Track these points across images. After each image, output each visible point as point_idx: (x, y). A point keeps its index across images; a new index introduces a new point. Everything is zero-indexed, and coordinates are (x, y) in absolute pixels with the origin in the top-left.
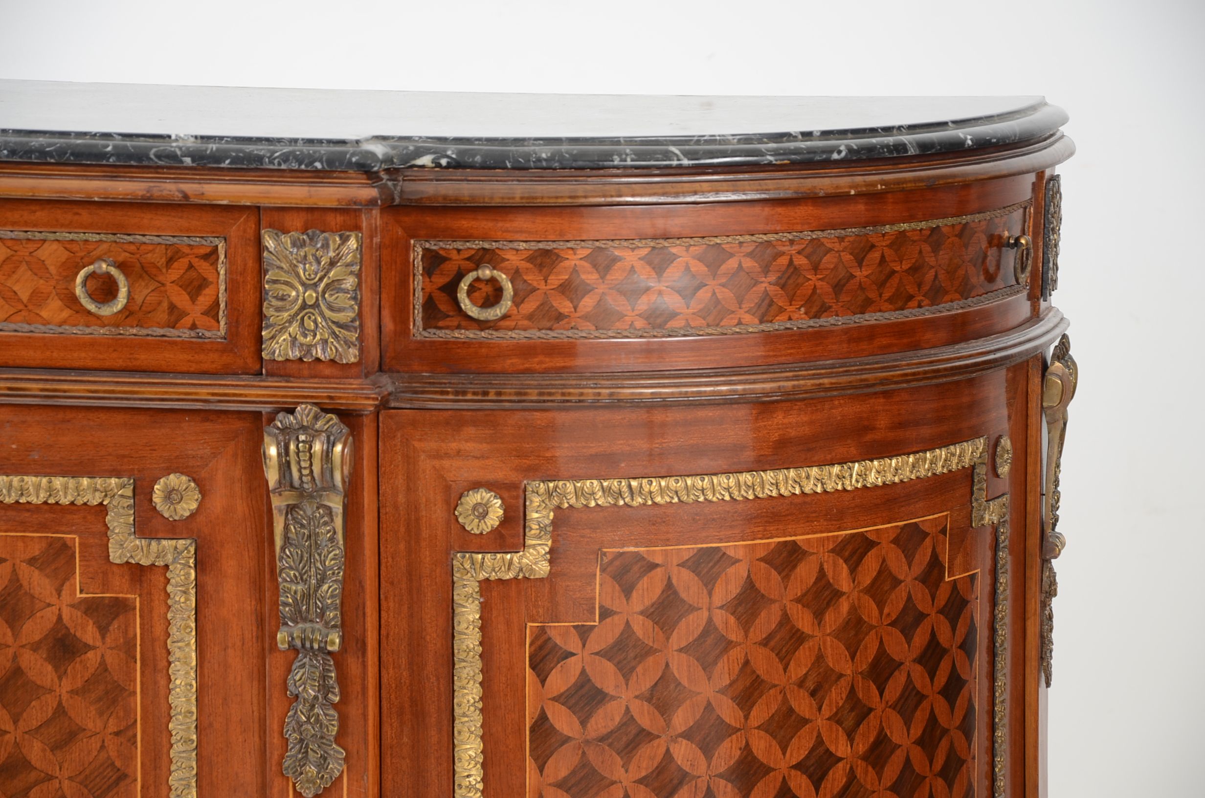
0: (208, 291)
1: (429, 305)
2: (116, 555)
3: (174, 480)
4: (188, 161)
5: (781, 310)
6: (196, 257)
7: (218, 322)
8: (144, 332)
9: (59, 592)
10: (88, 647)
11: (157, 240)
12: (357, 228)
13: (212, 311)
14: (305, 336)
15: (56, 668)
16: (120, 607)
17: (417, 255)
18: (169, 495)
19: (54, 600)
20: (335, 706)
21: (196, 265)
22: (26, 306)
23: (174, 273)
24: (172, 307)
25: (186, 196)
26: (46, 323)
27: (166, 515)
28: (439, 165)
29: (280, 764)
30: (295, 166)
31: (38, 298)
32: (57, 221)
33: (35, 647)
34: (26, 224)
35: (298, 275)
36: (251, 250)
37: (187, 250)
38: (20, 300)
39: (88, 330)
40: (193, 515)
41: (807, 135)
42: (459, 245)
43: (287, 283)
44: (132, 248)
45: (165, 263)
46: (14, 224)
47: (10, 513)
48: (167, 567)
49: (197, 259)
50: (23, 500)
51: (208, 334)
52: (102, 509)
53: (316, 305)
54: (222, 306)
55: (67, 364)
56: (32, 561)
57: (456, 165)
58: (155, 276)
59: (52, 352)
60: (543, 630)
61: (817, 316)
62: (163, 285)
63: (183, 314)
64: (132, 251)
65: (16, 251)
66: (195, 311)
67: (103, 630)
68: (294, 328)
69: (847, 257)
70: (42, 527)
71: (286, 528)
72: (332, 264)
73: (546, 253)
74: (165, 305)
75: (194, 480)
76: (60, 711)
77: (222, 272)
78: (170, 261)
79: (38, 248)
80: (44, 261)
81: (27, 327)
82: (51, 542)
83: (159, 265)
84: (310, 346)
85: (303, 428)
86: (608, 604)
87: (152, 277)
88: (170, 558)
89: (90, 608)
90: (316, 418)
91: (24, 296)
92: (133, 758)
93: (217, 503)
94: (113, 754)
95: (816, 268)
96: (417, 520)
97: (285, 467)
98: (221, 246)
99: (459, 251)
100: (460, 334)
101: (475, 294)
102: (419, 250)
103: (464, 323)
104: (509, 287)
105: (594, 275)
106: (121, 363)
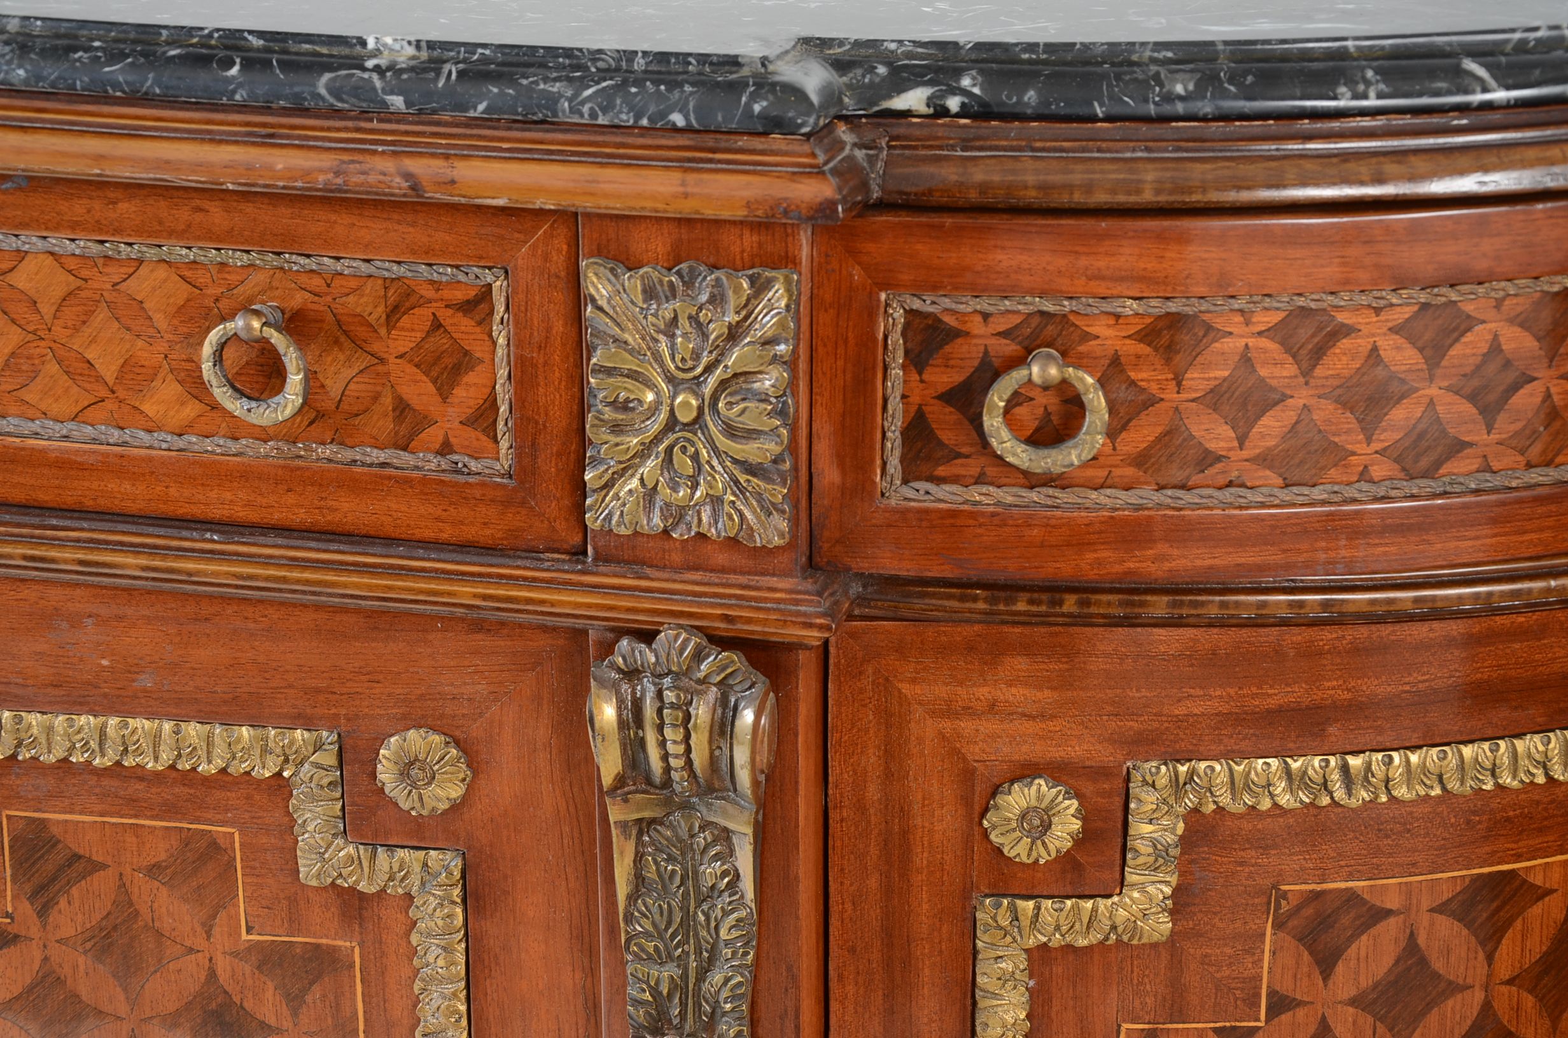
0: (474, 378)
2: (309, 871)
3: (418, 741)
6: (447, 306)
7: (496, 442)
8: (348, 454)
9: (208, 929)
10: (266, 1029)
11: (365, 268)
12: (787, 261)
13: (483, 419)
14: (675, 487)
16: (324, 962)
18: (407, 768)
19: (200, 942)
21: (447, 321)
22: (113, 392)
23: (404, 338)
24: (402, 408)
25: (417, 187)
26: (151, 427)
27: (405, 805)
31: (135, 376)
32: (160, 223)
34: (98, 227)
35: (658, 358)
36: (560, 296)
37: (429, 293)
38: (99, 379)
39: (234, 447)
40: (456, 808)
43: (633, 375)
44: (316, 283)
45: (384, 316)
46: (74, 226)
47: (108, 783)
48: (406, 898)
49: (450, 312)
50: (129, 762)
51: (474, 465)
52: (279, 786)
54: (503, 409)
55: (197, 511)
56: (154, 870)
58: (365, 341)
59: (167, 487)
62: (382, 361)
63: (424, 421)
64: (317, 290)
65: (86, 280)
66: (449, 417)
67: (295, 1001)
68: (650, 470)
70: (170, 810)
71: (638, 860)
72: (734, 334)
74: (387, 401)
75: (457, 743)
77: (501, 341)
78: (394, 313)
79: (130, 275)
80: (141, 302)
81: (115, 435)
82: (187, 840)
83: (372, 319)
84: (684, 508)
85: (670, 672)
86: (1286, 987)
87: (358, 344)
88: (412, 882)
89: (268, 960)
90: (699, 657)
91: (108, 370)
93: (504, 787)
96: (905, 833)
97: (633, 750)
98: (499, 286)
99: (986, 316)
100: (984, 497)
101: (1021, 411)
102: (899, 314)
103: (991, 471)
104: (1097, 401)
105: (1290, 369)
106: (301, 517)
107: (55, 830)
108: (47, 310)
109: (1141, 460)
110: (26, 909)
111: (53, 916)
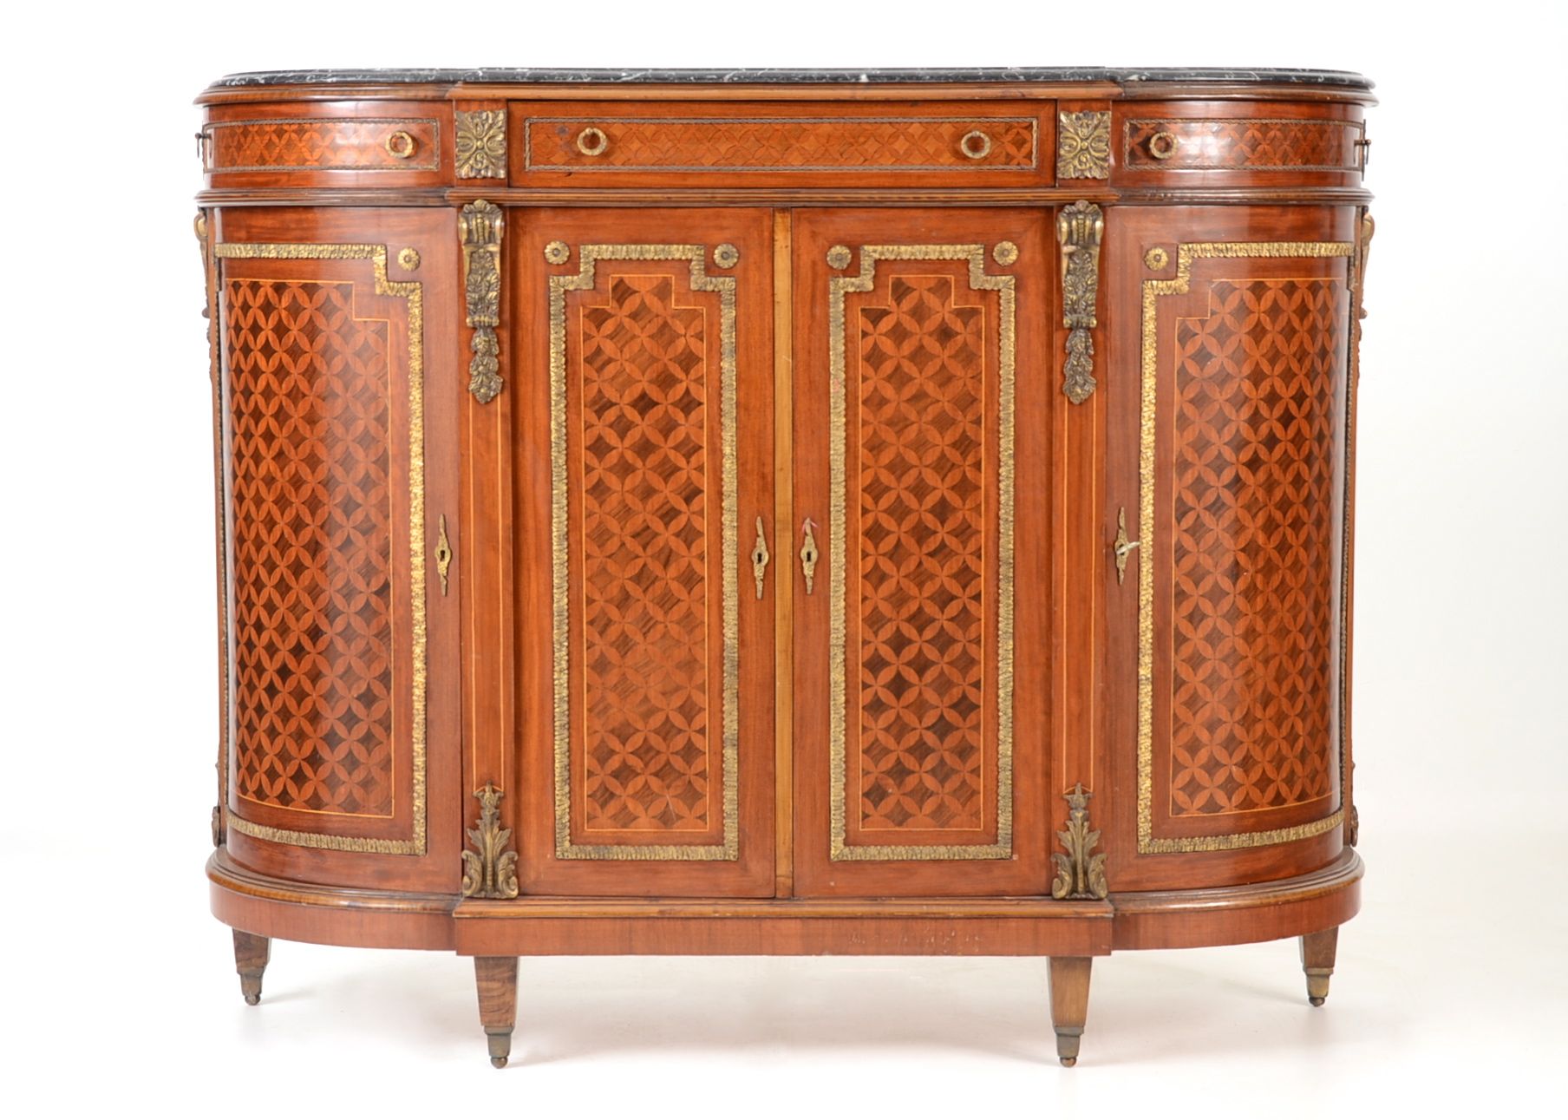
0: (1027, 146)
1: (1132, 153)
2: (974, 285)
3: (1008, 245)
4: (1022, 78)
5: (1291, 160)
6: (1022, 128)
7: (1031, 161)
8: (994, 167)
9: (943, 305)
10: (957, 334)
11: (1003, 119)
12: (1108, 109)
13: (1029, 156)
14: (1081, 166)
15: (941, 345)
16: (974, 312)
17: (1127, 127)
18: (1002, 252)
19: (940, 310)
20: (1090, 356)
21: (1021, 132)
22: (932, 157)
23: (1009, 137)
24: (1008, 154)
25: (1023, 95)
26: (942, 165)
27: (1001, 263)
28: (1141, 80)
29: (1061, 388)
30: (1077, 78)
31: (938, 153)
32: (951, 112)
33: (931, 334)
34: (934, 113)
35: (1078, 134)
36: (1051, 124)
37: (1017, 125)
38: (929, 154)
39: (966, 167)
40: (1014, 263)
41: (1304, 70)
42: (1147, 121)
43: (1072, 138)
44: (990, 124)
45: (1005, 132)
46: (929, 114)
47: (920, 266)
48: (999, 291)
50: (927, 258)
51: (1026, 167)
52: (967, 261)
53: (1087, 149)
54: (1034, 153)
55: (953, 185)
56: (929, 290)
57: (1149, 80)
59: (946, 180)
60: (1184, 321)
61: (1305, 164)
62: (1004, 143)
63: (1013, 158)
64: (988, 127)
65: (928, 129)
66: (1020, 156)
67: (965, 324)
68: (1076, 162)
70: (935, 272)
71: (1068, 266)
72: (1096, 128)
74: (1005, 153)
75: (1016, 244)
76: (943, 366)
77: (1035, 136)
78: (1007, 131)
79: (939, 127)
80: (944, 133)
81: (933, 167)
82: (940, 279)
83: (1002, 133)
84: (1082, 171)
85: (1080, 212)
86: (1214, 309)
87: (1000, 138)
88: (1001, 285)
89: (959, 313)
90: (1087, 207)
91: (931, 151)
92: (981, 390)
93: (1027, 256)
94: (970, 388)
95: (1305, 139)
97: (1070, 232)
98: (1035, 123)
99: (1148, 124)
100: (1150, 167)
101: (1157, 146)
102: (1129, 124)
103: (1152, 161)
104: (1175, 142)
106: (981, 184)
107: (904, 280)
108: (916, 137)
110: (894, 303)
111: (901, 305)
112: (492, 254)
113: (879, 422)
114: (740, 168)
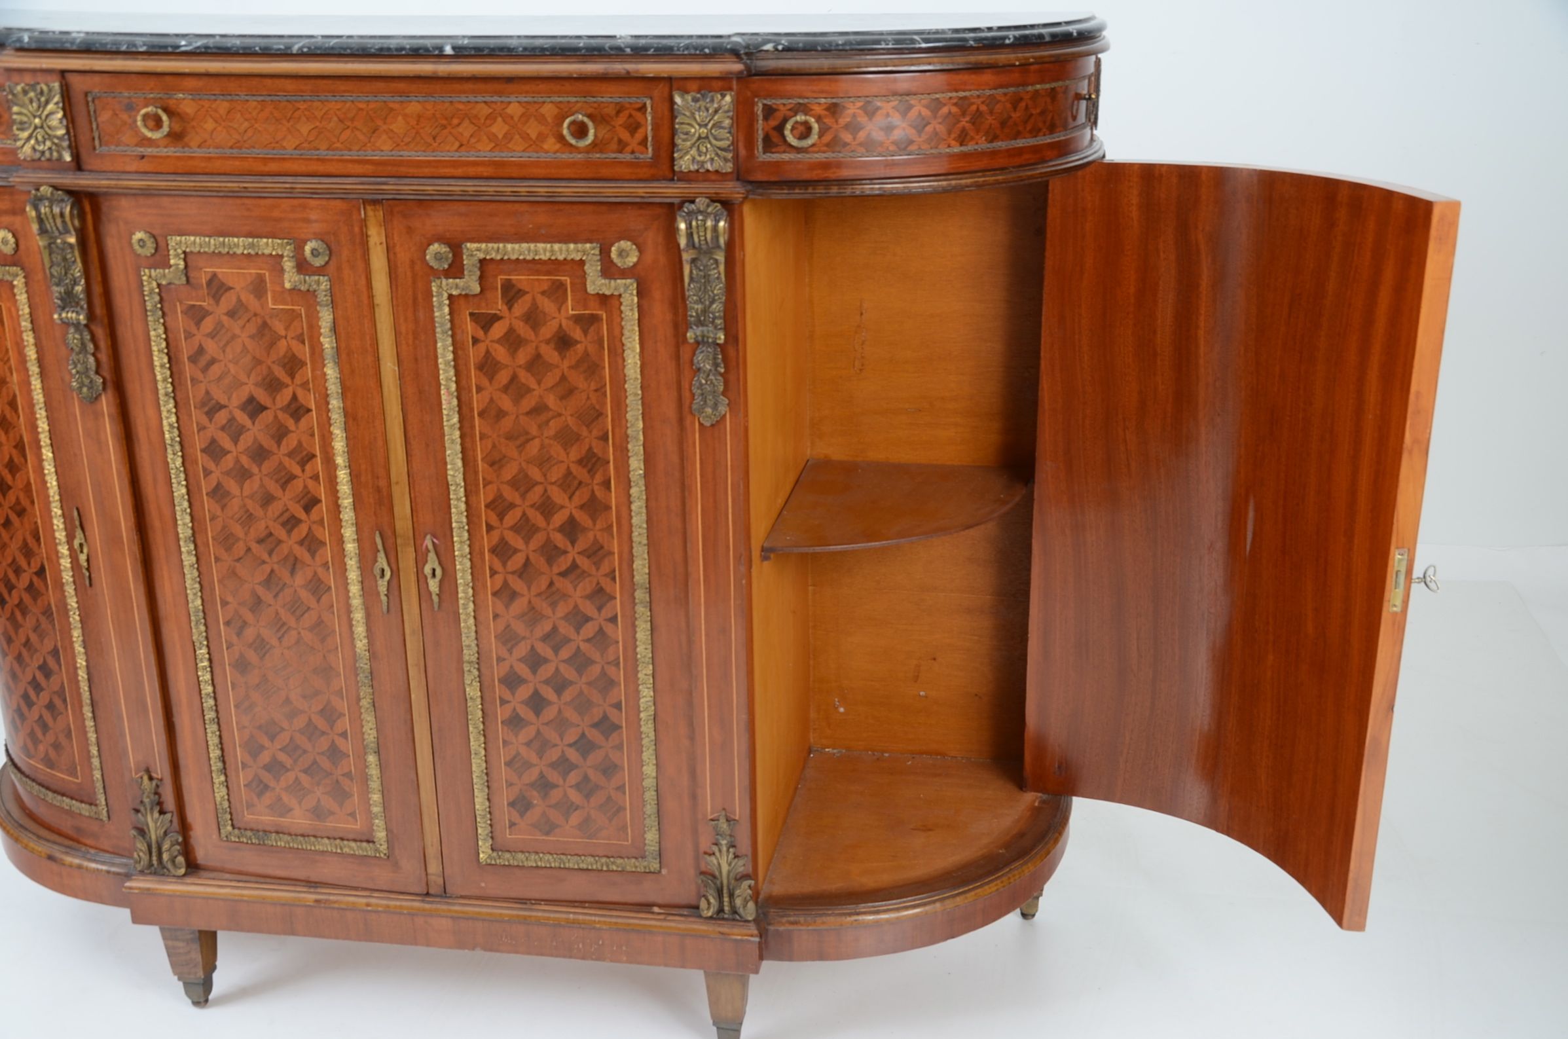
0: (641, 131)
1: (766, 140)
2: (591, 289)
3: (625, 244)
4: (628, 50)
5: (972, 139)
6: (633, 109)
7: (647, 148)
8: (604, 156)
9: (559, 310)
10: (577, 342)
11: (610, 100)
12: (730, 89)
13: (644, 142)
14: (700, 156)
15: (560, 354)
16: (594, 319)
17: (758, 109)
18: (621, 253)
19: (556, 315)
20: (721, 375)
21: (634, 114)
22: (535, 142)
23: (622, 119)
24: (620, 141)
25: (628, 72)
26: (547, 152)
27: (619, 265)
28: (777, 50)
29: (690, 408)
30: (693, 52)
31: (541, 137)
32: (551, 90)
33: (548, 342)
34: (534, 92)
35: (695, 119)
36: (667, 104)
37: (628, 106)
38: (531, 139)
39: (571, 156)
40: (635, 265)
41: (990, 29)
42: (785, 101)
43: (689, 124)
44: (596, 105)
45: (615, 114)
46: (527, 92)
47: (530, 265)
48: (620, 296)
49: (634, 111)
50: (537, 258)
51: (642, 156)
52: (582, 263)
53: (707, 137)
54: (650, 139)
55: (560, 176)
56: (543, 293)
57: (787, 49)
58: (610, 122)
59: (551, 169)
61: (991, 141)
62: (614, 127)
63: (627, 145)
64: (596, 107)
65: (528, 109)
66: (634, 143)
67: (585, 332)
68: (694, 152)
69: (1008, 105)
70: (548, 273)
71: (691, 272)
72: (716, 111)
73: (835, 105)
74: (616, 139)
75: (635, 244)
76: (563, 378)
77: (649, 118)
78: (618, 112)
79: (541, 107)
80: (544, 115)
81: (535, 155)
82: (554, 282)
83: (612, 115)
84: (703, 163)
85: (700, 212)
87: (608, 123)
88: (622, 290)
89: (577, 319)
90: (708, 206)
91: (534, 136)
92: (605, 403)
93: (649, 257)
94: (594, 402)
95: (991, 112)
97: (690, 235)
98: (648, 103)
99: (784, 105)
100: (786, 157)
101: (795, 132)
102: (760, 105)
103: (788, 150)
104: (816, 126)
105: (866, 119)
106: (590, 175)
107: (514, 282)
108: (516, 119)
109: (828, 145)
110: (505, 308)
111: (513, 310)
112: (71, 246)
113: (499, 436)
114: (325, 153)
